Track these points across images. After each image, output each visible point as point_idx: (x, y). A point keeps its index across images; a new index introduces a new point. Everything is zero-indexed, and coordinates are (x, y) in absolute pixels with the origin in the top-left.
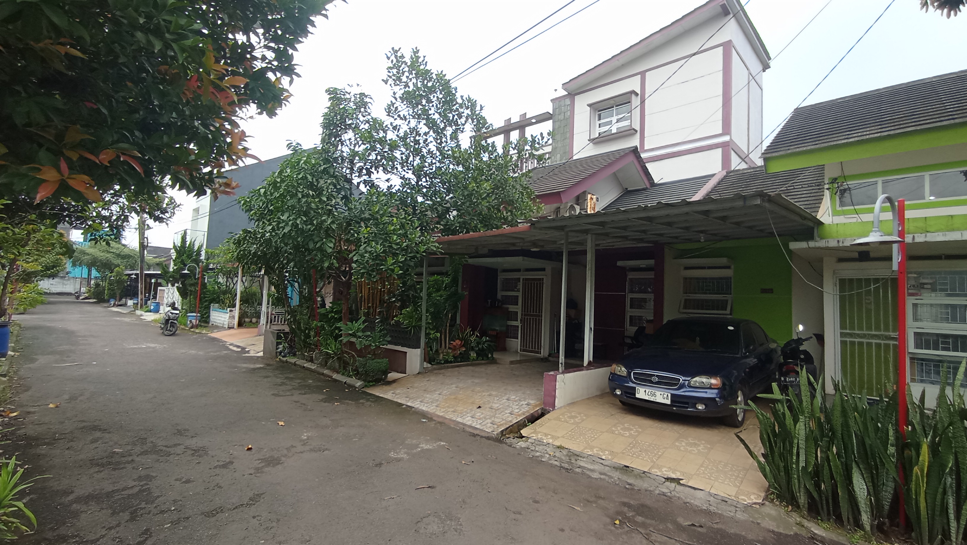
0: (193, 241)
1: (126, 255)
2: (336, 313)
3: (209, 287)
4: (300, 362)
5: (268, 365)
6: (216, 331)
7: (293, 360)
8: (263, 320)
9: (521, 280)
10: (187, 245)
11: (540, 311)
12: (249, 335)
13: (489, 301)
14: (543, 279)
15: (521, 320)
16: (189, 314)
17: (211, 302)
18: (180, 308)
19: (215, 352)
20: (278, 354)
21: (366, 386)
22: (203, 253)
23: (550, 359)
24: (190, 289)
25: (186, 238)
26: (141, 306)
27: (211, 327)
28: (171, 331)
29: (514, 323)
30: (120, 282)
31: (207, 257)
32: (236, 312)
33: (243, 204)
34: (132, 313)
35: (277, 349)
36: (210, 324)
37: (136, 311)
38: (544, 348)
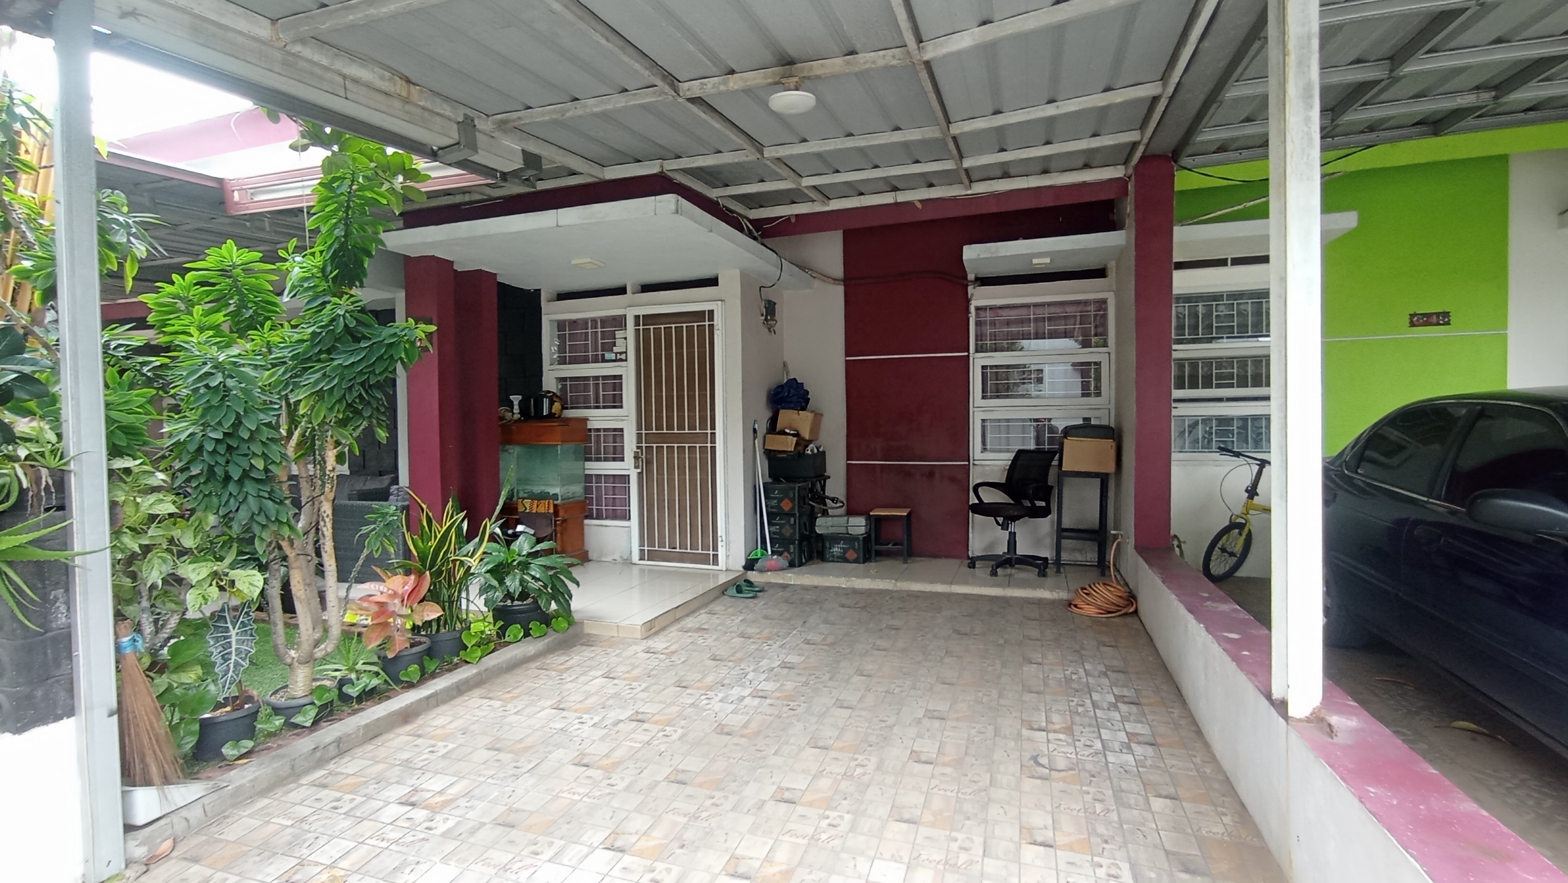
9: (630, 322)
13: (516, 399)
14: (711, 312)
15: (636, 458)
23: (753, 576)
29: (612, 468)
38: (728, 544)
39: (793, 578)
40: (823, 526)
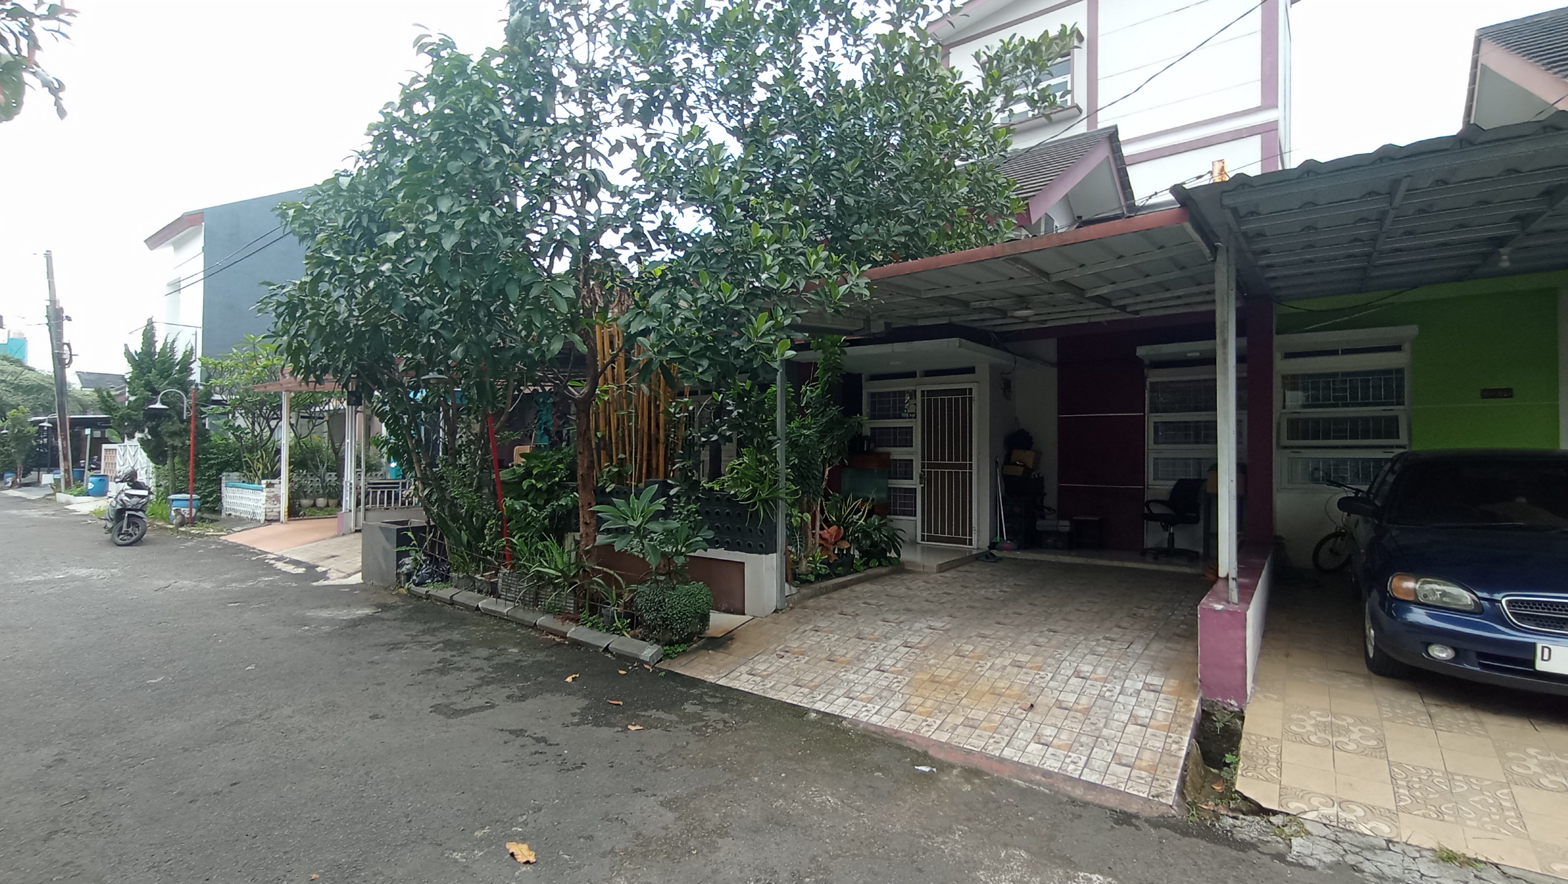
0: (170, 340)
1: (32, 387)
2: (538, 478)
3: (215, 438)
4: (464, 596)
5: (384, 607)
6: (239, 529)
7: (445, 592)
8: (348, 500)
9: (919, 395)
10: (158, 350)
11: (967, 454)
12: (317, 536)
15: (921, 478)
16: (172, 497)
17: (220, 471)
18: (151, 484)
19: (242, 581)
20: (403, 578)
21: (667, 656)
22: (196, 367)
24: (170, 442)
25: (153, 335)
26: (68, 484)
27: (225, 521)
28: (131, 535)
29: (905, 484)
30: (20, 438)
31: (206, 375)
32: (283, 487)
33: (294, 218)
34: (48, 500)
35: (399, 566)
36: (224, 515)
37: (57, 494)
38: (979, 532)
39: (1020, 555)
40: (1042, 525)
